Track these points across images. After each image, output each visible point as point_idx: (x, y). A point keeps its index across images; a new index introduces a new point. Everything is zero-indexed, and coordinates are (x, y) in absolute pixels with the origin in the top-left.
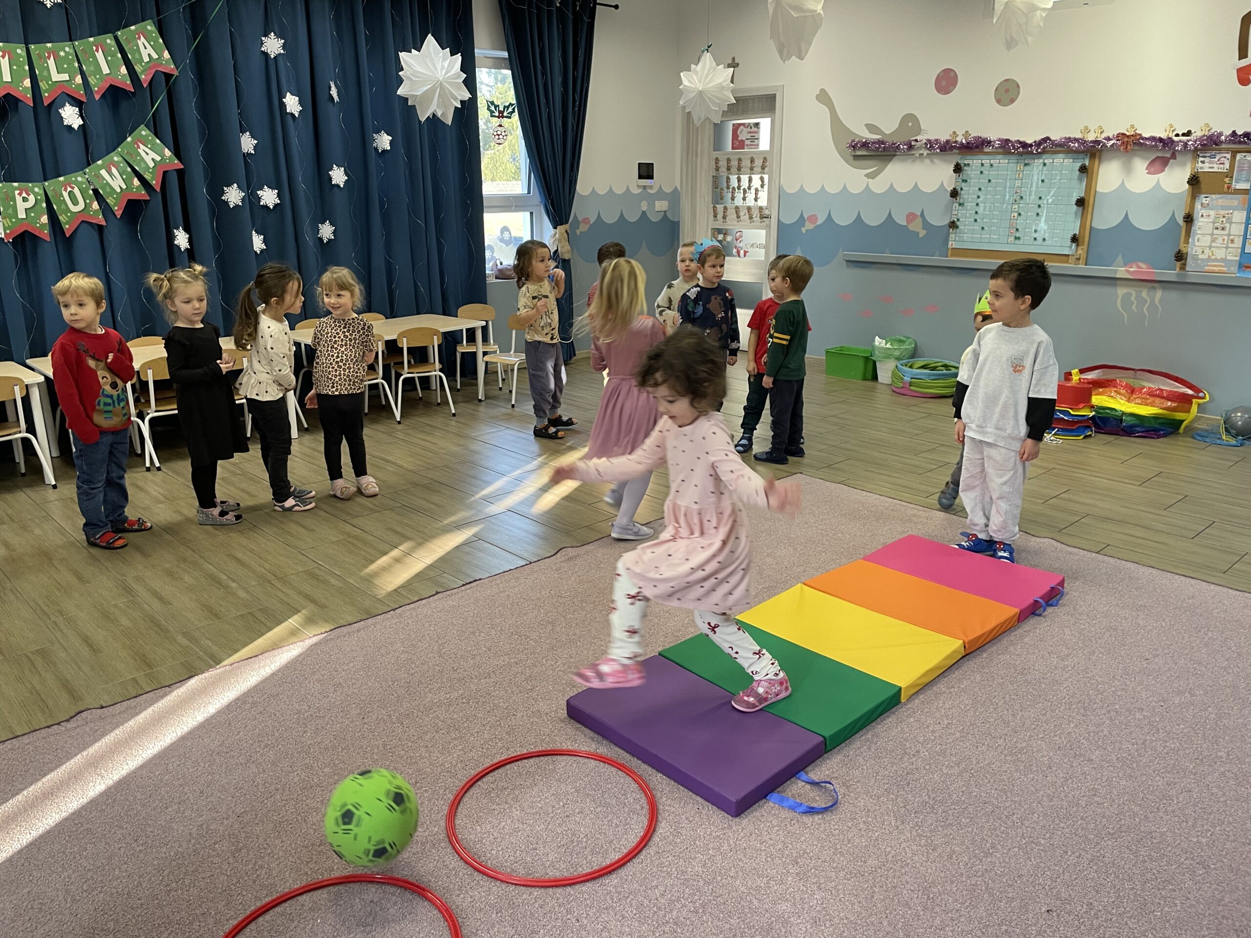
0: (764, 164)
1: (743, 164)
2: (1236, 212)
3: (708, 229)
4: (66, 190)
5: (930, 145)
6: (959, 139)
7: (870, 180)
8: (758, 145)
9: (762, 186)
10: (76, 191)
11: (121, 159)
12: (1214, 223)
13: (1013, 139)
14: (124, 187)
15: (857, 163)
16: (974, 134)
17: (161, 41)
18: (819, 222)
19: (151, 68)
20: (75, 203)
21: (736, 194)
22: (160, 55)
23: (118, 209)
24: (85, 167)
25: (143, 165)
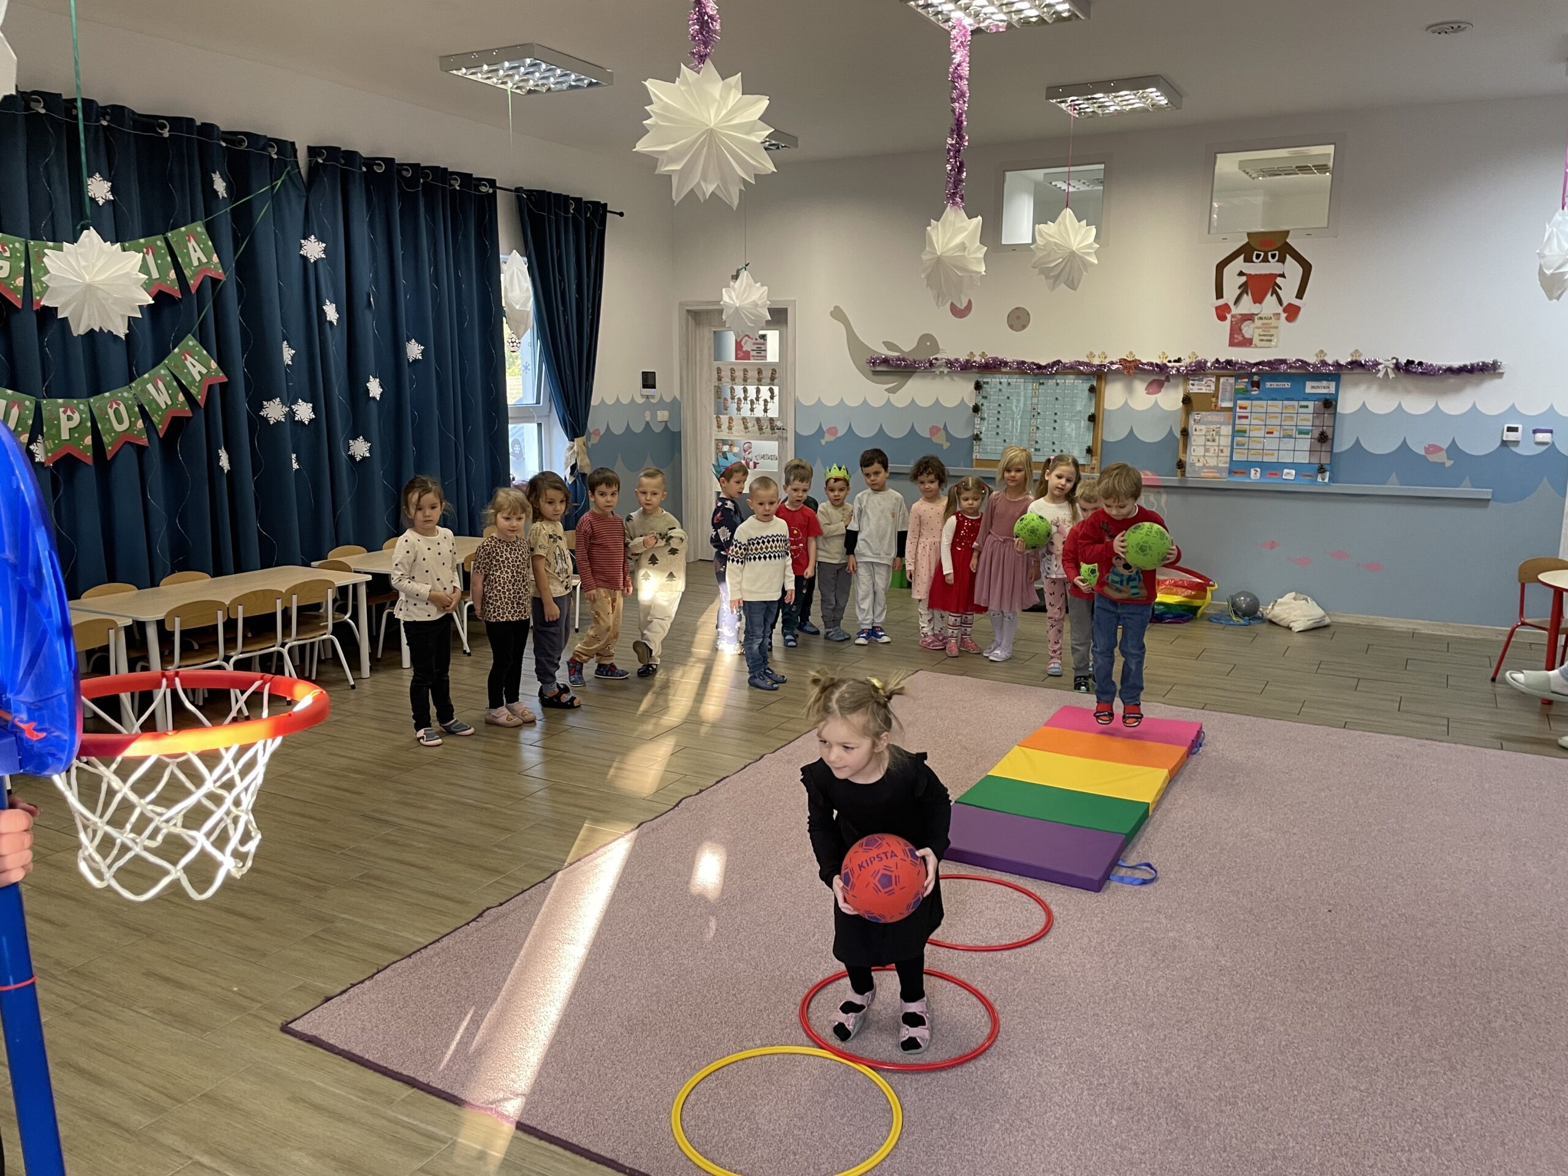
0: (772, 376)
1: (750, 374)
2: (1223, 427)
3: (711, 441)
4: (111, 407)
5: (950, 364)
6: (977, 359)
7: (891, 395)
8: (766, 357)
9: (772, 397)
10: (122, 408)
11: (167, 372)
12: (1205, 436)
13: (1028, 360)
14: (169, 403)
15: (876, 378)
16: (991, 354)
17: (210, 243)
18: (840, 434)
19: (200, 273)
20: (120, 421)
21: (742, 405)
22: (209, 259)
23: (161, 428)
24: (131, 381)
25: (189, 378)
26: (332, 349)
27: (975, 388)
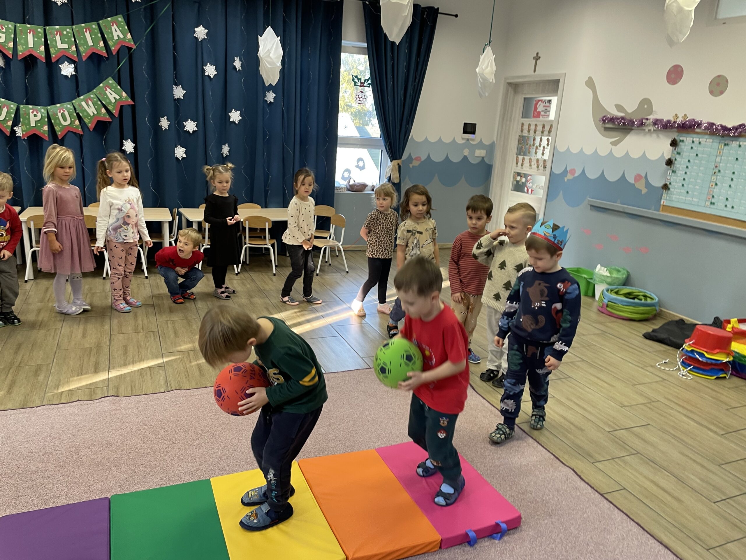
0: (550, 129)
1: (538, 128)
3: (511, 172)
4: (60, 112)
5: (656, 122)
6: (679, 119)
7: (613, 147)
8: (549, 116)
9: (548, 145)
10: (66, 113)
11: (95, 96)
13: (718, 122)
14: (96, 113)
16: (690, 117)
17: (126, 27)
18: (577, 175)
19: (118, 44)
20: (65, 120)
21: (531, 150)
22: (125, 36)
23: (91, 126)
24: (73, 99)
25: (108, 101)
26: (209, 93)
27: (671, 145)
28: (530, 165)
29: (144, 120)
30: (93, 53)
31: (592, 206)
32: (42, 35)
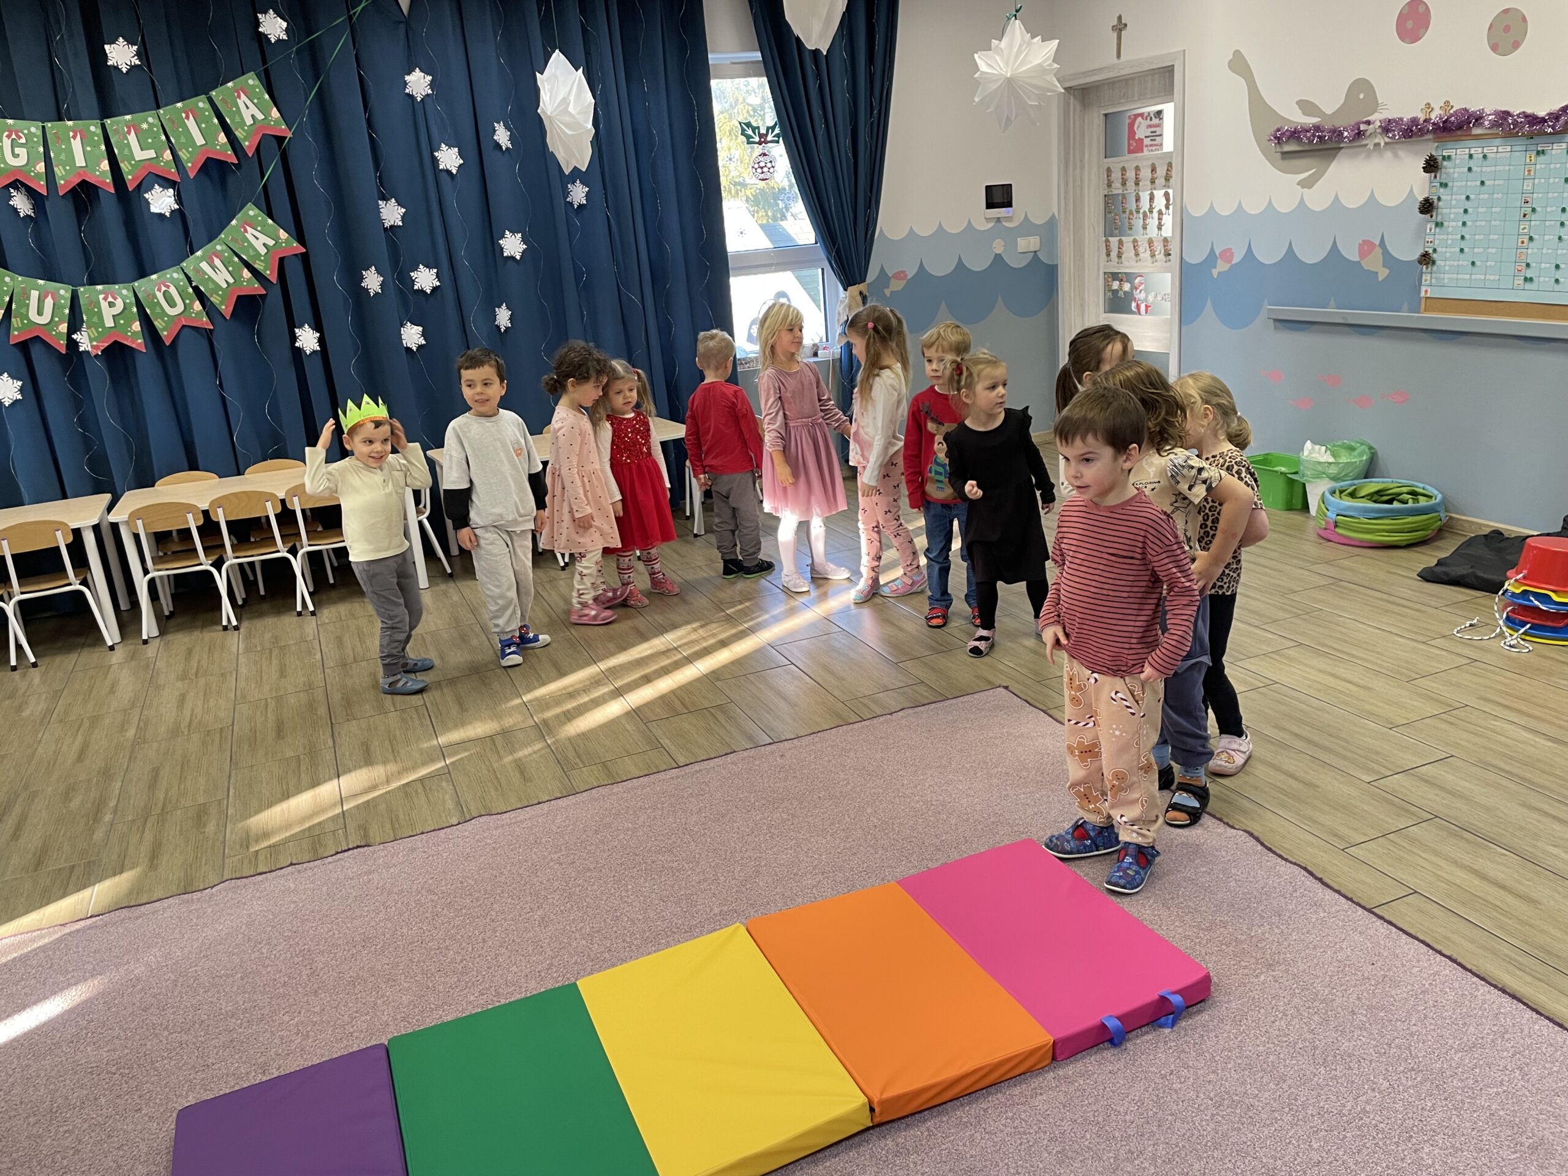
0: (1167, 173)
1: (1142, 175)
3: (1099, 274)
4: (159, 290)
5: (1388, 128)
6: (1434, 114)
7: (1305, 191)
8: (1161, 144)
9: (1167, 206)
10: (173, 290)
11: (225, 247)
14: (231, 281)
15: (1286, 162)
16: (1458, 104)
17: (267, 96)
19: (256, 134)
20: (172, 304)
21: (1134, 221)
22: (267, 114)
23: (226, 308)
24: (183, 261)
25: (252, 253)
26: (452, 203)
27: (1427, 169)
28: (1137, 255)
29: (330, 280)
30: (208, 158)
31: (1276, 320)
32: (99, 138)
